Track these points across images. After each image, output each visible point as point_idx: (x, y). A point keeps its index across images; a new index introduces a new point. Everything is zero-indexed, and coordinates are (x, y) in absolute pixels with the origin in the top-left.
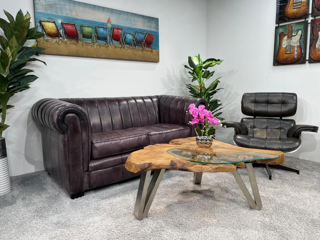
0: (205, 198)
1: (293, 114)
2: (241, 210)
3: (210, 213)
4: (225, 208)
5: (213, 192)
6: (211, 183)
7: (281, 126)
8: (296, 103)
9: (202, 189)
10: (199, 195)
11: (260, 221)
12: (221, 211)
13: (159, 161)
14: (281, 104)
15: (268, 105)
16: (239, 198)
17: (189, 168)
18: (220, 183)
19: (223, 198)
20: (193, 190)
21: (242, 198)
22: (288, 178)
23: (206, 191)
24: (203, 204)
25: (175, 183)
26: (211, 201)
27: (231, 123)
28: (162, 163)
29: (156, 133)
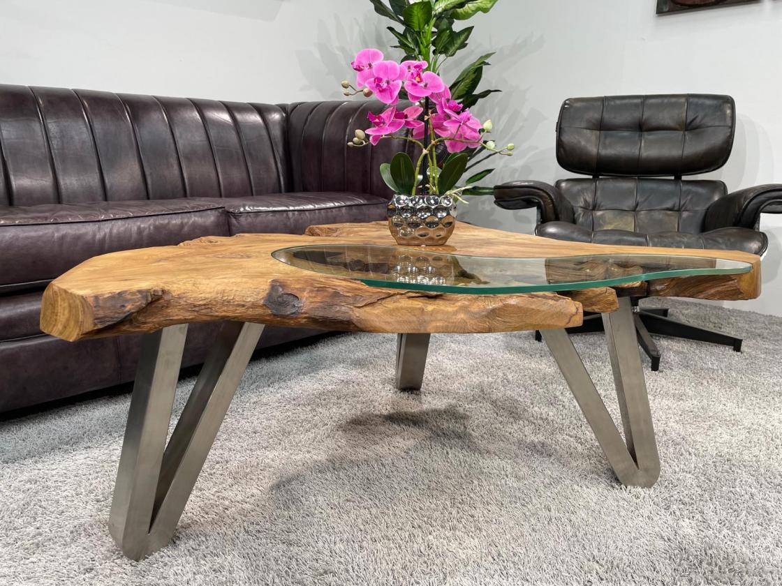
0: (433, 444)
1: (721, 162)
2: (576, 487)
3: (453, 505)
4: (511, 482)
5: (464, 417)
6: (456, 385)
7: (682, 203)
8: (730, 124)
9: (425, 407)
10: (415, 430)
11: (662, 538)
12: (497, 494)
13: (213, 285)
14: (682, 132)
15: (640, 136)
16: (560, 438)
17: (357, 314)
18: (490, 385)
19: (503, 438)
20: (392, 411)
21: (571, 437)
22: (710, 366)
23: (438, 413)
24: (424, 470)
25: (330, 388)
26: (456, 455)
27: (526, 184)
28: (224, 291)
29: (261, 208)
